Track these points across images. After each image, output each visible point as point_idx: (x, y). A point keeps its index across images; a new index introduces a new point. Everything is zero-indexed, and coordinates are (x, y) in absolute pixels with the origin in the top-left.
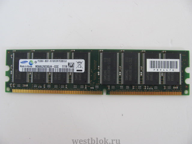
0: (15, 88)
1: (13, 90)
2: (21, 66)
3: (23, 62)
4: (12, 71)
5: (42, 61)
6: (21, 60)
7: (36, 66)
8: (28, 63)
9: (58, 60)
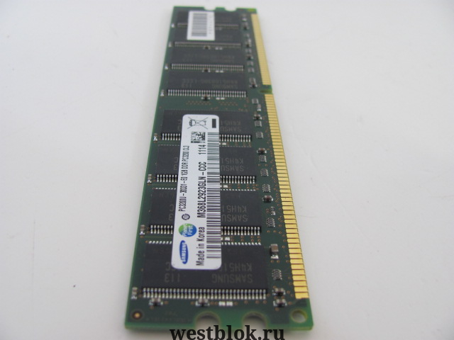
0: (291, 288)
1: (298, 296)
2: (199, 263)
3: (184, 255)
4: (218, 301)
5: (183, 201)
6: (177, 262)
7: (200, 215)
8: (186, 239)
9: (181, 162)
